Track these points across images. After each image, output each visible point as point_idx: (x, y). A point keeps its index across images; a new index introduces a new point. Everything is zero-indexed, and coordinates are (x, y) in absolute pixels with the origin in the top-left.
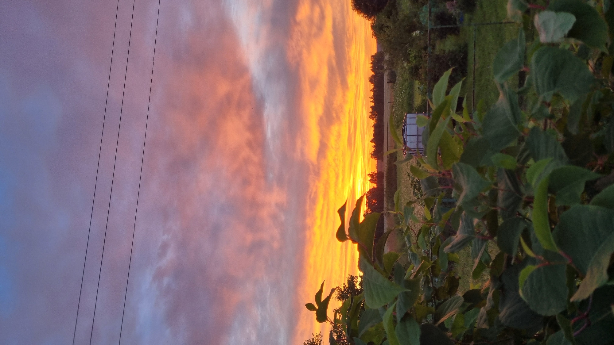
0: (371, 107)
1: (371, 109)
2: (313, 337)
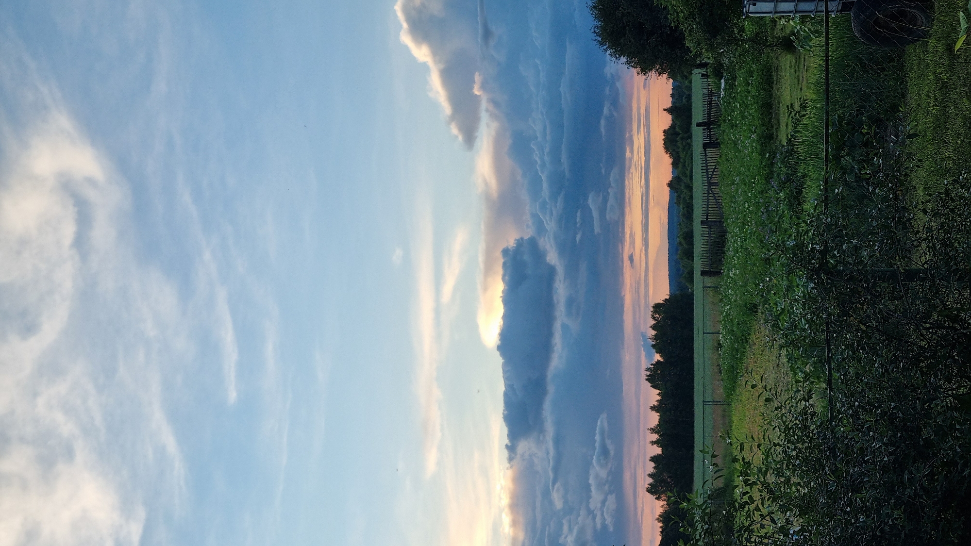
0: (654, 459)
1: (653, 464)
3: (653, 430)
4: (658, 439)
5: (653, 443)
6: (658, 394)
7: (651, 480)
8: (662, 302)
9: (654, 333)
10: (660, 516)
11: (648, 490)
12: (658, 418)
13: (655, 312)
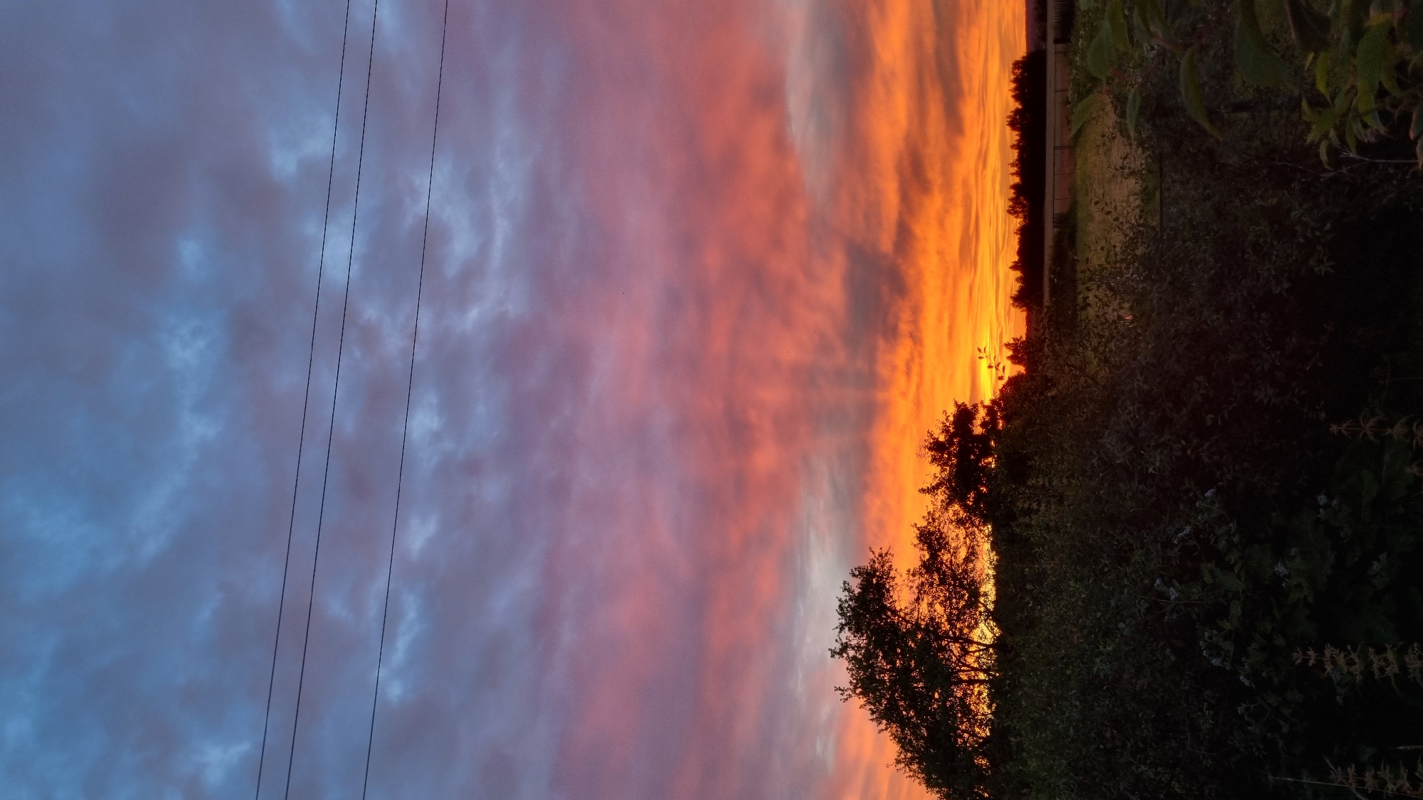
1: (1013, 191)
3: (1013, 165)
4: (1017, 171)
5: (1013, 174)
6: (1017, 135)
7: (1011, 203)
8: (1020, 59)
9: (1013, 85)
10: (1018, 230)
11: (1009, 212)
12: (1017, 154)
13: (1014, 68)
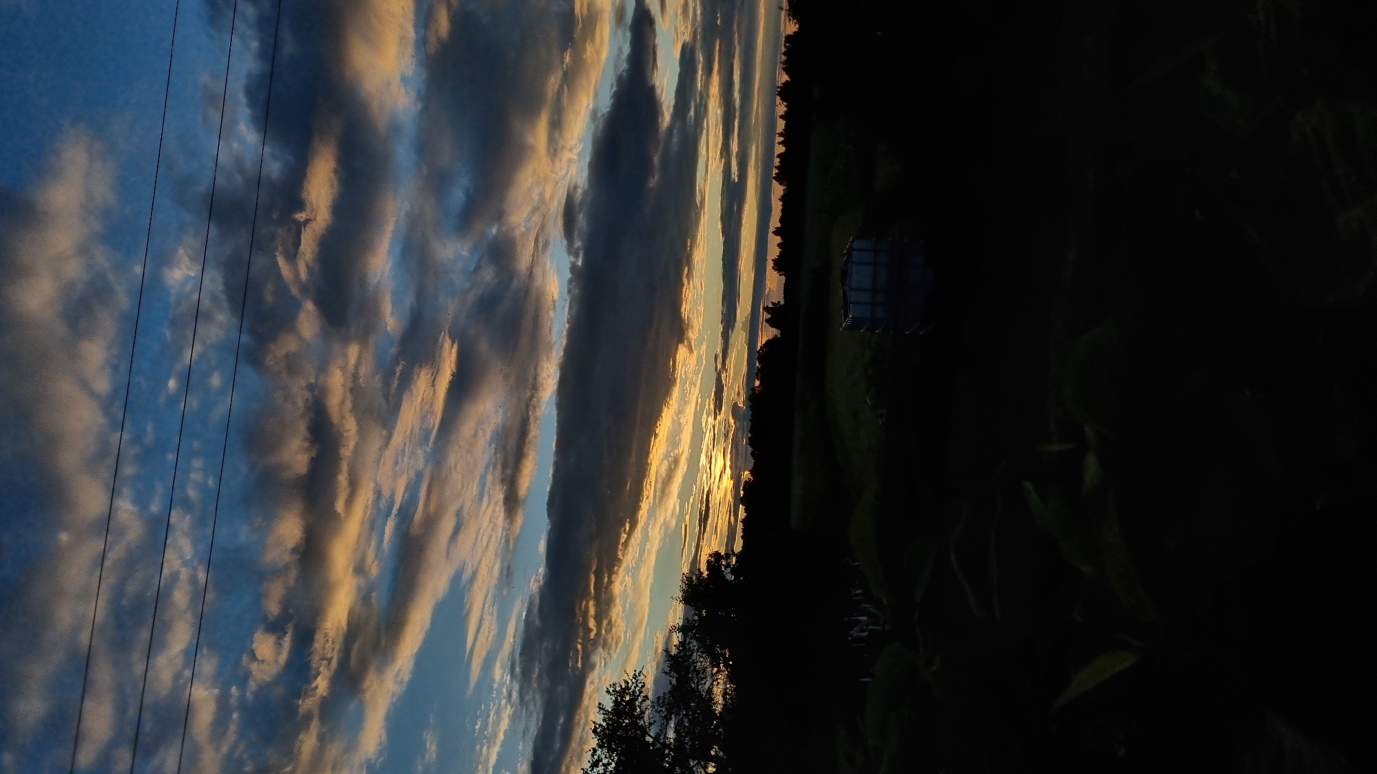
2: (626, 678)
